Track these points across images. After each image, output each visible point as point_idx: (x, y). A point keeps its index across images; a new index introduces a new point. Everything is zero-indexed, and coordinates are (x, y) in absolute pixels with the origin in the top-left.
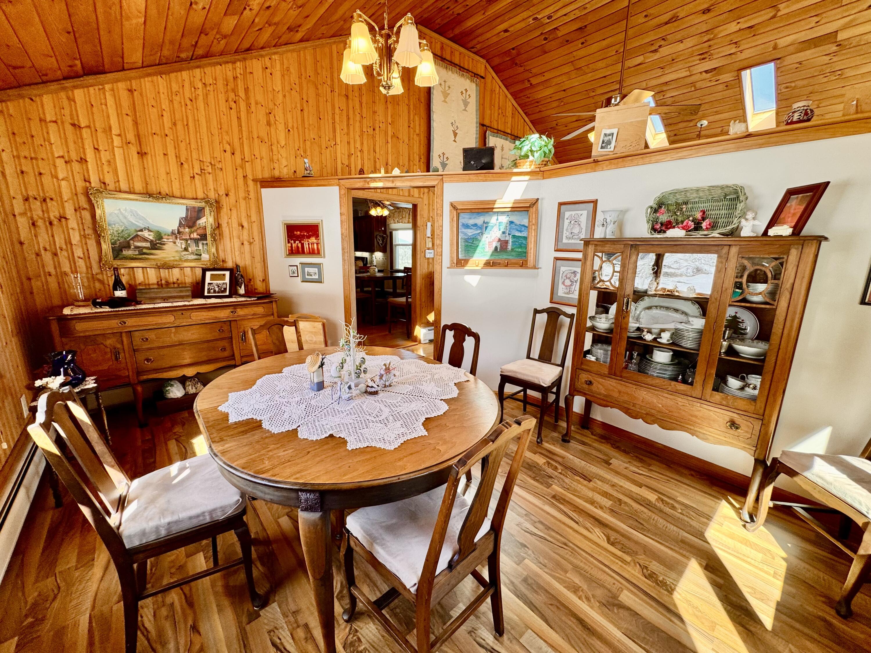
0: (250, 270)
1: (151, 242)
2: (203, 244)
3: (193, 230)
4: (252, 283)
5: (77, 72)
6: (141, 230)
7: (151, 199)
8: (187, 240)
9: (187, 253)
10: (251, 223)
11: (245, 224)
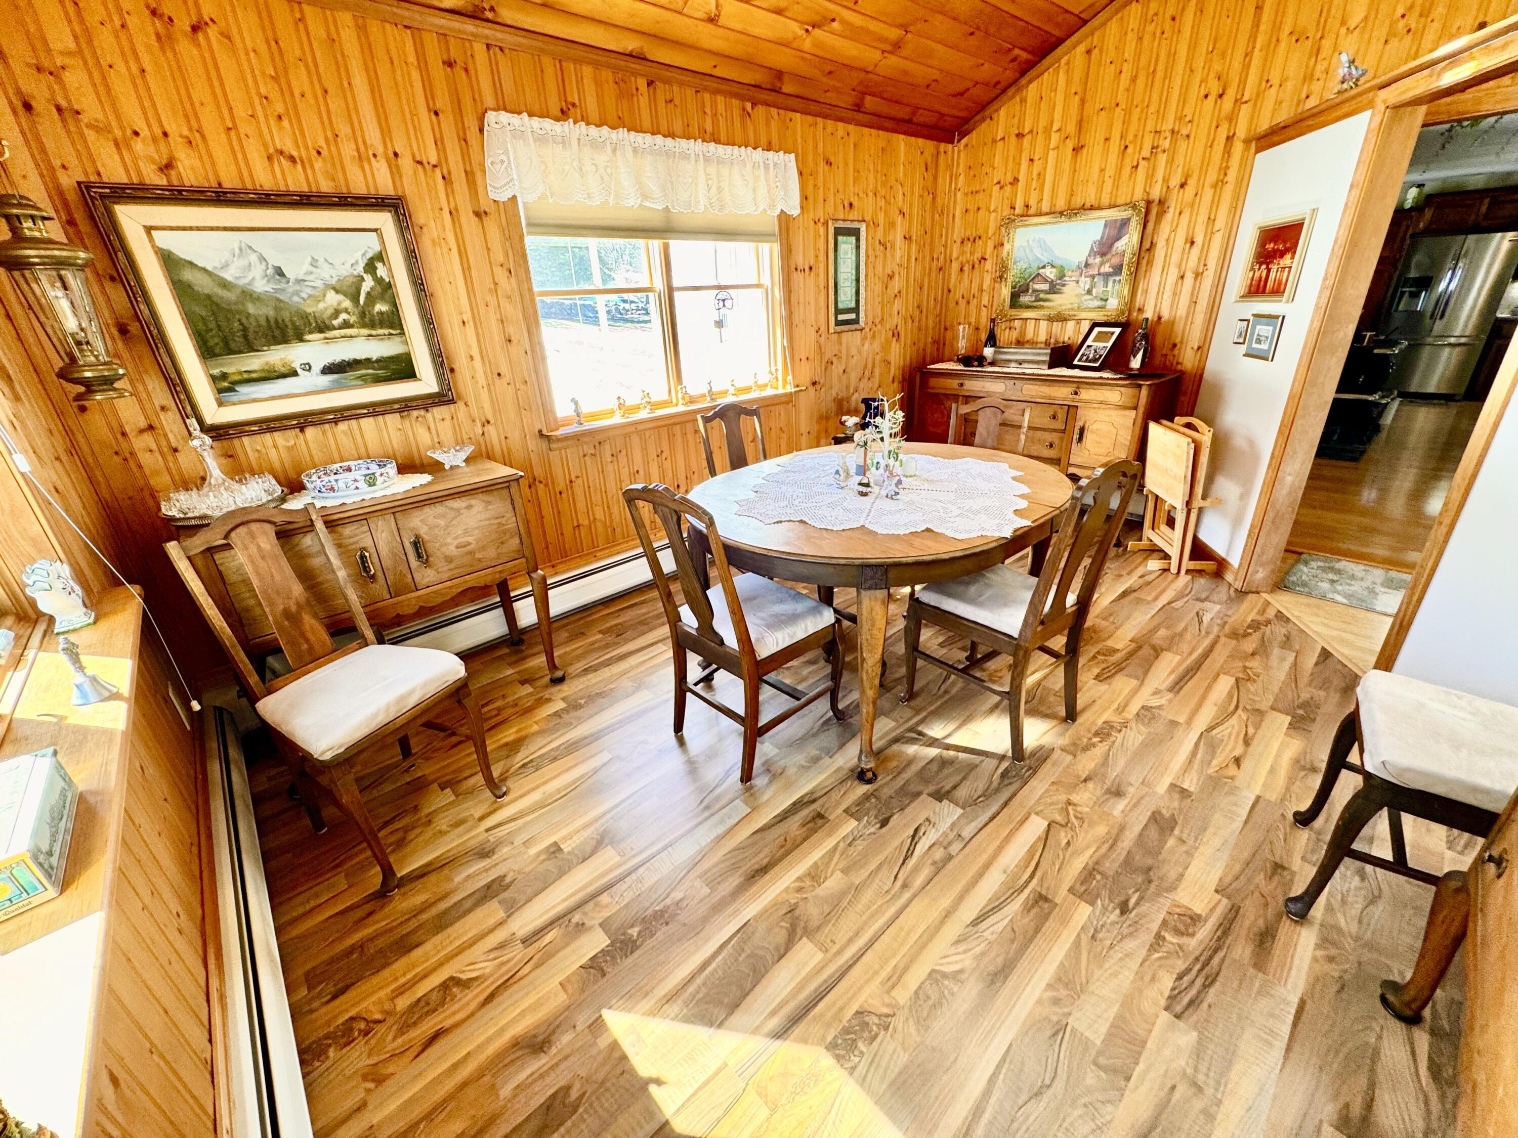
0: (1179, 327)
1: (1052, 283)
2: (1114, 281)
3: (1105, 259)
4: (1176, 352)
5: (1027, 61)
6: (1044, 267)
7: (1063, 218)
8: (1093, 277)
9: (1089, 297)
10: (1209, 234)
11: (1199, 240)
